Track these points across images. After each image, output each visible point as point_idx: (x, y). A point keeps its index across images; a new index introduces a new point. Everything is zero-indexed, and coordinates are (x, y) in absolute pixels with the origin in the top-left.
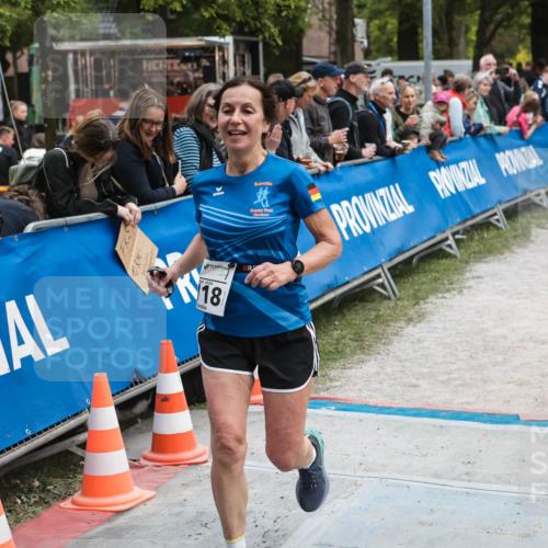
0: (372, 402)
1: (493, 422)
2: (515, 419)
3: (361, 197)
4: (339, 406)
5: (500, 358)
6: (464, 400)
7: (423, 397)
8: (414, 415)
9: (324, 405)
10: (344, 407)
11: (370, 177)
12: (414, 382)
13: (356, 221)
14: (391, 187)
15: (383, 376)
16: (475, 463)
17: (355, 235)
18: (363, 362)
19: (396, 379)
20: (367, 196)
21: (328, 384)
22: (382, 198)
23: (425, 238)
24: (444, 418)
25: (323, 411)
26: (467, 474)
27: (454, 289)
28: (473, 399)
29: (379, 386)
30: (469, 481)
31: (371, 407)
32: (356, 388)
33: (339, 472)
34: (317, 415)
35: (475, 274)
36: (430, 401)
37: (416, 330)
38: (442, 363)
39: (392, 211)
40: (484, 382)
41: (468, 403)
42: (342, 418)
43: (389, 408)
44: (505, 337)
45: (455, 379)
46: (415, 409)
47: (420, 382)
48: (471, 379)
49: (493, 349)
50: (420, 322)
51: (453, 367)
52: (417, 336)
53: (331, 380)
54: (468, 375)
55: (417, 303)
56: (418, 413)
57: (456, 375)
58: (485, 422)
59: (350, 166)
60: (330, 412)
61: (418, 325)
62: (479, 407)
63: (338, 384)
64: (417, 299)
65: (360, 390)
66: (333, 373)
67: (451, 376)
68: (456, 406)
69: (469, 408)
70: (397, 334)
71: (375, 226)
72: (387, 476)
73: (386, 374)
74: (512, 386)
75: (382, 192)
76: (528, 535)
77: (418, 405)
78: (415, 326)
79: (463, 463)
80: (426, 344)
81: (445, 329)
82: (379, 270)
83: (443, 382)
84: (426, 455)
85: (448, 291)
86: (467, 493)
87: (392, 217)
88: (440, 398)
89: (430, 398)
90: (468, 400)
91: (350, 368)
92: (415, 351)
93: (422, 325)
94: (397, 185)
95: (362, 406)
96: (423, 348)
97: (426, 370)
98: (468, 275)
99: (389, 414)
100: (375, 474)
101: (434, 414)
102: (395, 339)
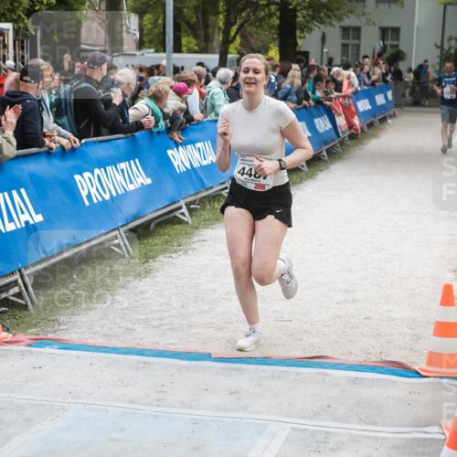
0: (91, 342)
1: (188, 359)
2: (208, 357)
3: (102, 169)
4: (62, 346)
5: (206, 308)
6: (169, 342)
7: (135, 339)
8: (125, 353)
9: (49, 345)
10: (66, 346)
11: (112, 152)
12: (130, 326)
13: (97, 189)
14: (132, 162)
15: (105, 321)
16: (166, 392)
17: (95, 201)
18: (90, 309)
19: (115, 324)
20: (109, 169)
21: (56, 327)
22: (122, 170)
23: (160, 206)
24: (149, 356)
25: (48, 350)
26: (158, 400)
27: (181, 250)
28: (177, 340)
29: (100, 329)
30: (159, 406)
31: (89, 346)
32: (79, 331)
33: (51, 399)
34: (41, 352)
35: (201, 238)
36: (141, 342)
37: (142, 283)
38: (157, 311)
39: (131, 182)
40: (189, 326)
41: (172, 344)
42: (62, 355)
43: (105, 347)
44: (214, 291)
45: (165, 324)
46: (126, 348)
47: (135, 327)
48: (179, 324)
49: (202, 300)
50: (145, 277)
51: (166, 314)
52: (140, 288)
53: (59, 324)
54: (176, 322)
55: (147, 262)
56: (128, 351)
57: (167, 321)
58: (183, 359)
59: (95, 142)
60: (52, 351)
61: (144, 280)
62: (181, 347)
63: (65, 327)
64: (147, 258)
65: (83, 332)
66: (62, 319)
67: (163, 322)
68: (161, 347)
69: (172, 348)
70: (123, 287)
71: (114, 194)
72: (91, 402)
73: (108, 320)
74: (211, 330)
75: (122, 165)
76: (197, 448)
77: (130, 345)
78: (141, 280)
79: (157, 392)
80: (147, 295)
81: (166, 283)
82: (117, 232)
83: (155, 327)
84: (127, 386)
85: (176, 251)
86: (156, 416)
87: (131, 187)
88: (150, 339)
89: (142, 339)
90: (173, 341)
91: (78, 314)
92: (137, 301)
93: (147, 279)
94: (137, 160)
95: (82, 346)
96: (144, 299)
97: (142, 317)
98: (195, 239)
99: (103, 352)
100: (81, 401)
101: (141, 352)
102: (121, 291)
